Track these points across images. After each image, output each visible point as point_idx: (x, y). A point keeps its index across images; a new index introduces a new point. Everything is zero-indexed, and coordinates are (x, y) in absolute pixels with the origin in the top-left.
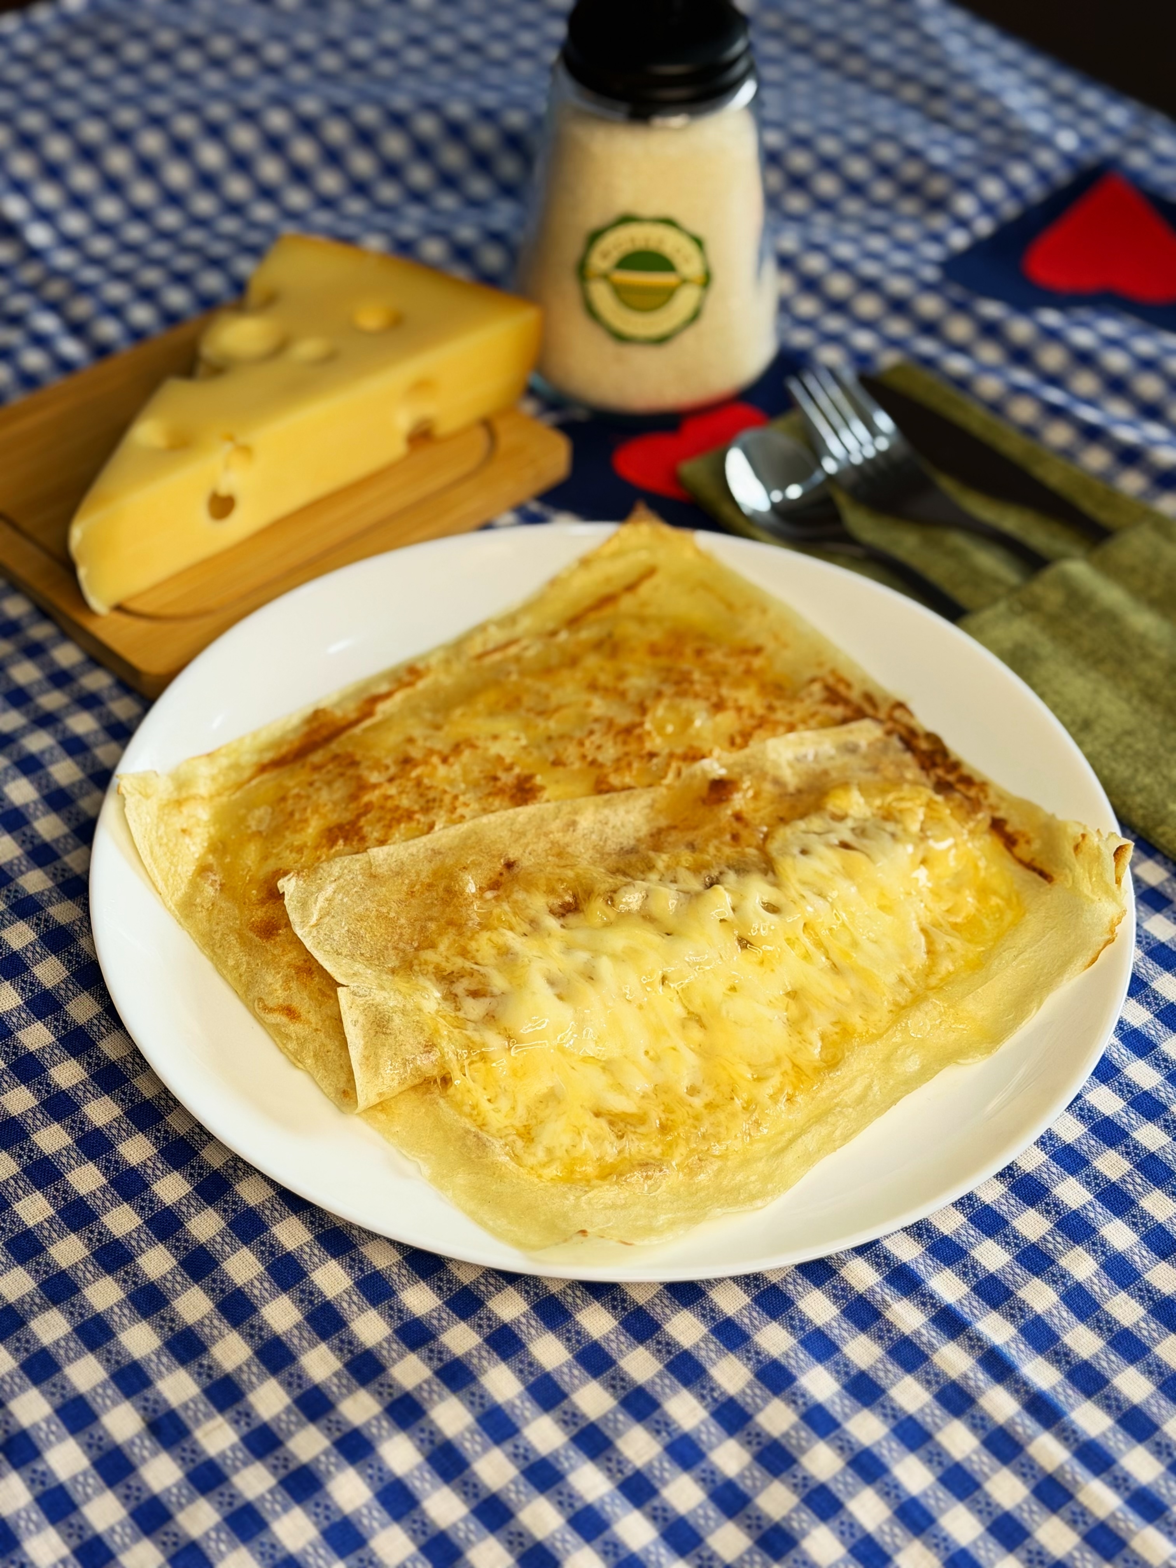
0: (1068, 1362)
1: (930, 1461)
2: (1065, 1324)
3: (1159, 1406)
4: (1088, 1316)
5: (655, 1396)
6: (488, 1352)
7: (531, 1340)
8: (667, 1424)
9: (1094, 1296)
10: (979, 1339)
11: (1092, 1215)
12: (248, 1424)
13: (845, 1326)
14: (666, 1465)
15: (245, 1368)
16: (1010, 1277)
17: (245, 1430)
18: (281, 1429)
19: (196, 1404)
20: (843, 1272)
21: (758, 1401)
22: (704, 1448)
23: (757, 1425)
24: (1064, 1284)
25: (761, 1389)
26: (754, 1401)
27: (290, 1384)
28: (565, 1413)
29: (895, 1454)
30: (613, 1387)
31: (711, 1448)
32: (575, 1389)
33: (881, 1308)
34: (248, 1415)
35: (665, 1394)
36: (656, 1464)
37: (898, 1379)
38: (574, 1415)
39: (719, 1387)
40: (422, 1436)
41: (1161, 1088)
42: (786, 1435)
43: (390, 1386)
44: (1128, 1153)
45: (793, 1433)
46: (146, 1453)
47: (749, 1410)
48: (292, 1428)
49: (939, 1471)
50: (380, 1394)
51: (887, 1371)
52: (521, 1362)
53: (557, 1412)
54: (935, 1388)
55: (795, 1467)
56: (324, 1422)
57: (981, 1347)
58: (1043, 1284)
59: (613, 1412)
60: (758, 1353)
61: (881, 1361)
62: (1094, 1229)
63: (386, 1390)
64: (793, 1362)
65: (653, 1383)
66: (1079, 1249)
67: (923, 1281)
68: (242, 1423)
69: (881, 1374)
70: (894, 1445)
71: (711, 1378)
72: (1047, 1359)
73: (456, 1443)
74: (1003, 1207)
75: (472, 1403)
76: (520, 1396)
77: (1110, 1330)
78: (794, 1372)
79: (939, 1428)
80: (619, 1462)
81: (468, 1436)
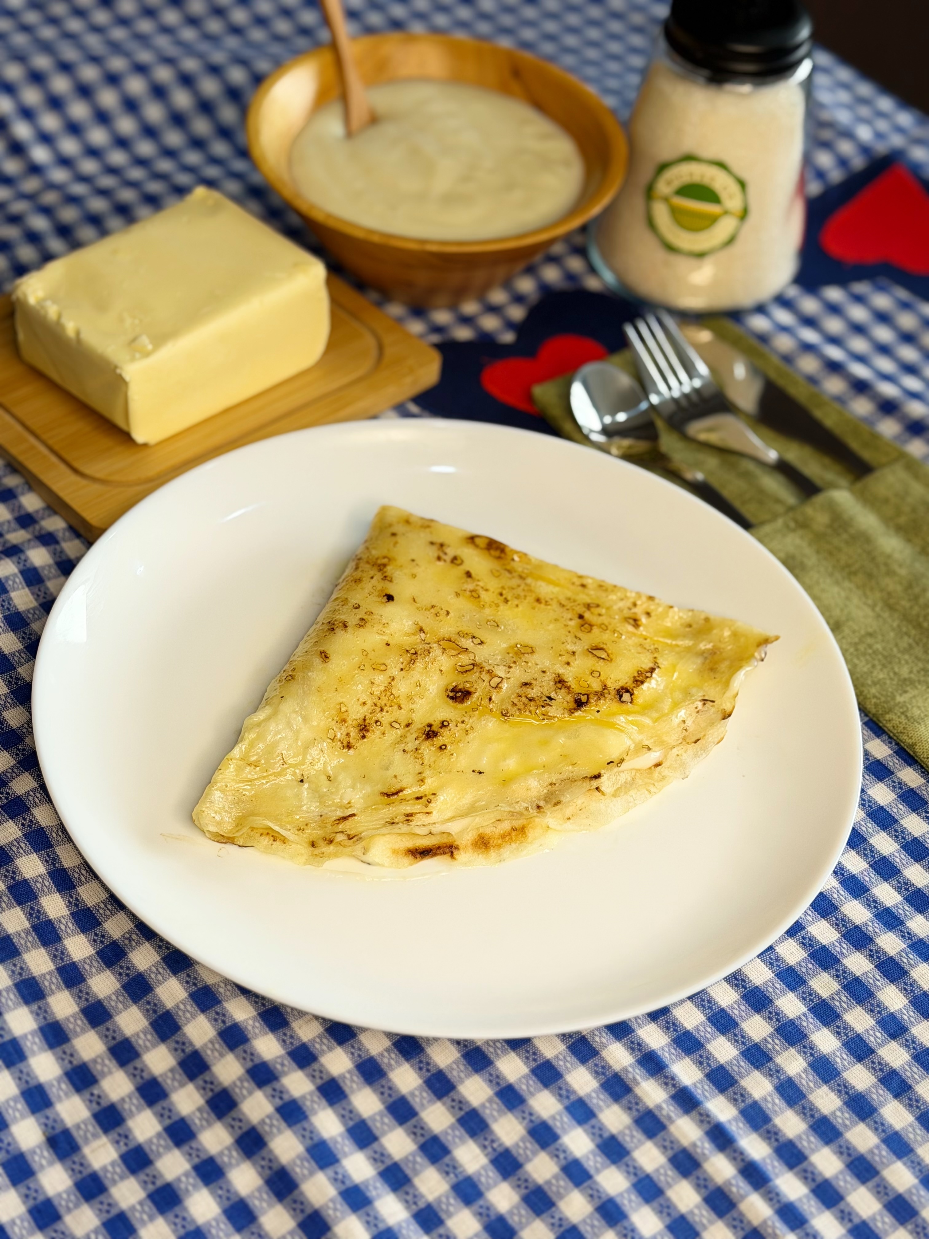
0: (777, 1140)
1: (661, 1212)
2: (777, 1109)
3: (845, 1181)
4: (795, 1103)
5: (447, 1144)
6: (319, 1098)
7: (353, 1092)
8: (455, 1168)
9: (802, 1088)
10: (708, 1116)
11: (805, 1024)
12: (126, 1144)
13: (602, 1097)
14: (452, 1201)
15: (127, 1100)
16: (736, 1068)
17: (124, 1149)
18: (152, 1150)
19: (86, 1125)
20: (604, 1053)
21: (529, 1153)
22: (482, 1188)
23: (526, 1172)
24: (778, 1077)
25: (531, 1143)
26: (525, 1153)
27: (162, 1115)
28: (375, 1152)
29: (633, 1205)
30: (415, 1134)
31: (489, 1188)
32: (384, 1133)
33: (632, 1085)
34: (126, 1137)
35: (455, 1143)
36: (444, 1200)
37: (641, 1143)
38: (382, 1155)
39: (498, 1139)
40: (263, 1163)
41: (870, 924)
42: (548, 1182)
43: (240, 1121)
44: (837, 976)
45: (554, 1181)
46: (44, 1162)
47: (521, 1159)
48: (161, 1150)
49: (668, 1221)
50: (232, 1127)
51: (632, 1137)
52: (344, 1109)
53: (369, 1151)
54: (670, 1153)
55: (553, 1209)
56: (186, 1148)
57: (709, 1122)
58: (762, 1076)
59: (413, 1154)
60: (531, 1114)
61: (628, 1128)
62: (806, 1035)
63: (237, 1124)
64: (558, 1124)
65: (446, 1133)
66: (792, 1051)
67: (667, 1066)
68: (122, 1144)
69: (628, 1139)
70: (633, 1197)
71: (492, 1132)
72: (761, 1136)
73: (289, 1169)
74: (735, 1011)
75: (304, 1136)
76: (341, 1135)
77: (812, 1116)
78: (559, 1131)
79: (670, 1186)
80: (415, 1196)
81: (298, 1162)
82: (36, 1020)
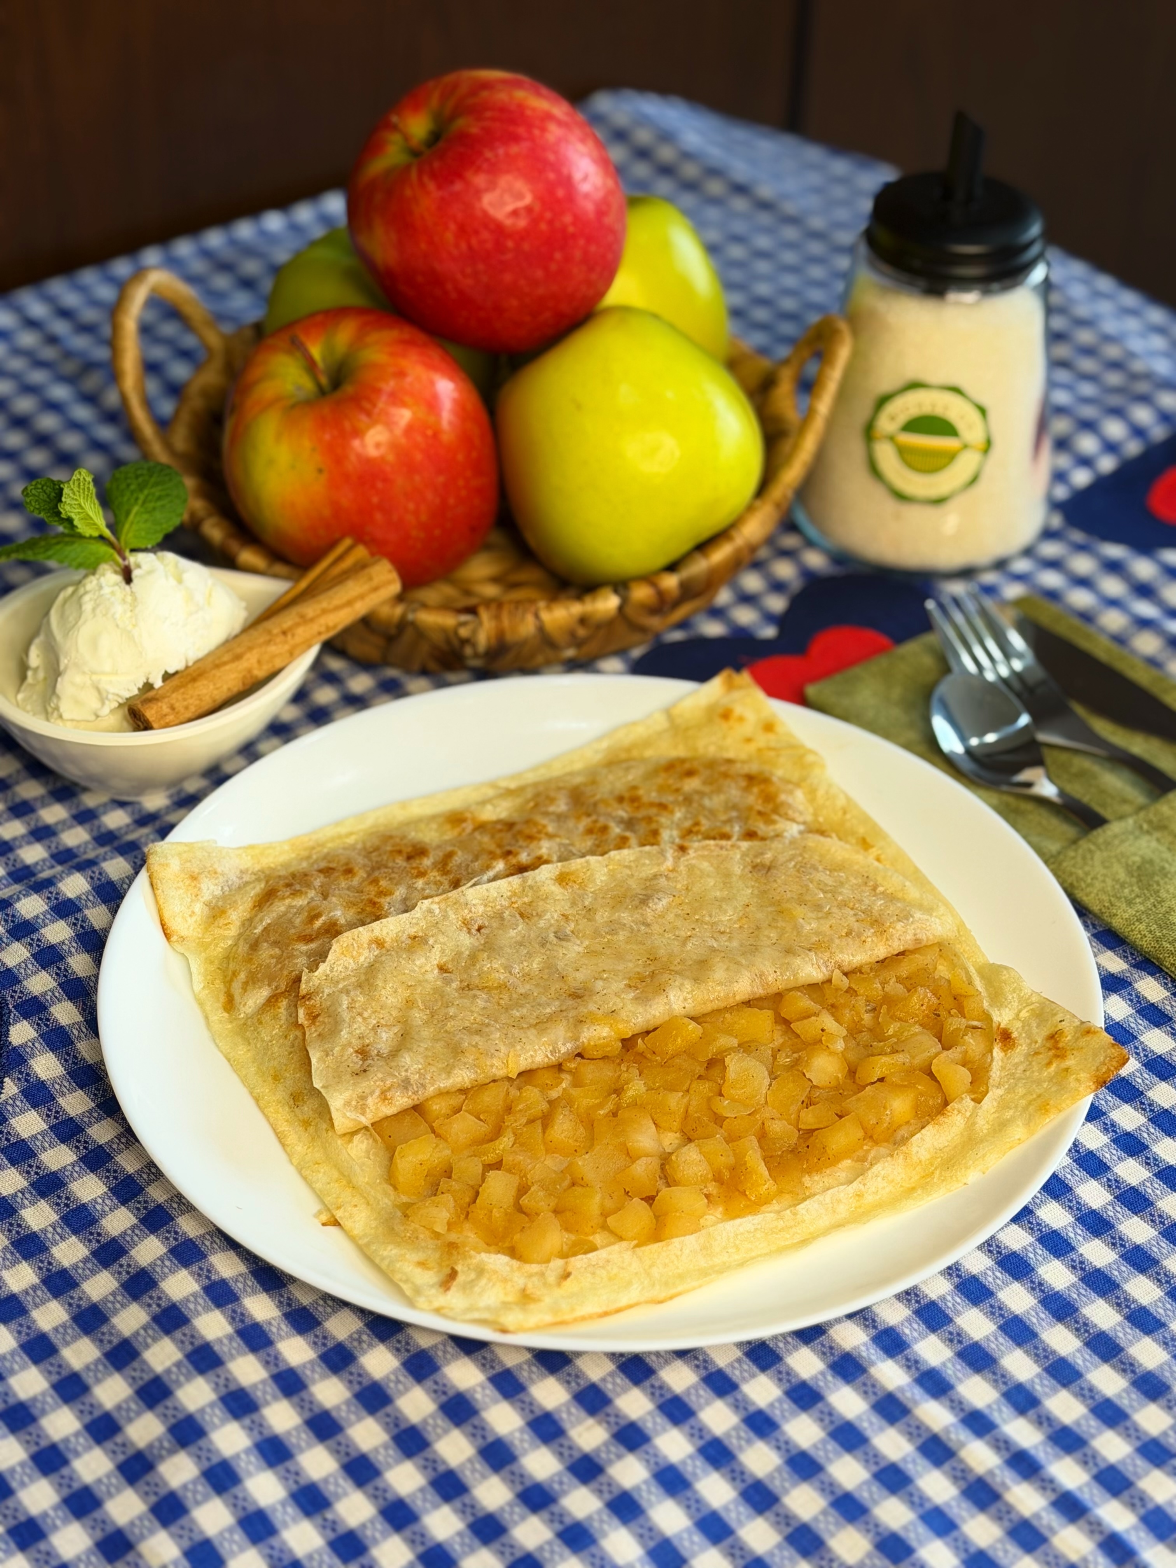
71: (829, 1550)
74: (1125, 1401)
78: (913, 1544)
82: (249, 1436)
